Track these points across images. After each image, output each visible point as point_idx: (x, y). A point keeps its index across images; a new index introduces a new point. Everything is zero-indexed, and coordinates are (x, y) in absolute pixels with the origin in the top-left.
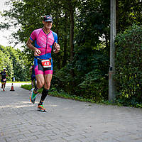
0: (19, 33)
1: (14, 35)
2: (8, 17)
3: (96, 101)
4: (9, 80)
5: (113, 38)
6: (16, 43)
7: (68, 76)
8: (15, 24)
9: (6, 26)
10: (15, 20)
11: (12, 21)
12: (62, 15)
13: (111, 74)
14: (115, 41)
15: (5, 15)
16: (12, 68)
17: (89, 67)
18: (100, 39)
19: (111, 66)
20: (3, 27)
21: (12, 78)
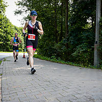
0: (29, 17)
1: (25, 19)
2: (20, 6)
4: (21, 51)
5: (98, 19)
7: (64, 48)
8: (26, 11)
9: (19, 12)
10: (26, 8)
11: (23, 8)
13: (96, 46)
15: (19, 5)
16: (23, 42)
17: (79, 41)
19: (96, 40)
20: (18, 13)
21: (24, 50)
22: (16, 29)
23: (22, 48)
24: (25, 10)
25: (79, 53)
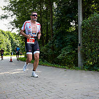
0: (15, 21)
1: (11, 23)
2: (6, 10)
3: (69, 67)
4: (9, 54)
5: (80, 23)
6: (13, 29)
7: (50, 51)
9: (5, 17)
10: (11, 13)
11: (9, 13)
12: (45, 8)
13: (79, 48)
14: (82, 25)
16: (10, 46)
17: (63, 44)
18: (71, 24)
19: (79, 43)
21: (11, 53)
22: (3, 33)
23: (9, 51)
24: (11, 15)
25: (64, 55)
